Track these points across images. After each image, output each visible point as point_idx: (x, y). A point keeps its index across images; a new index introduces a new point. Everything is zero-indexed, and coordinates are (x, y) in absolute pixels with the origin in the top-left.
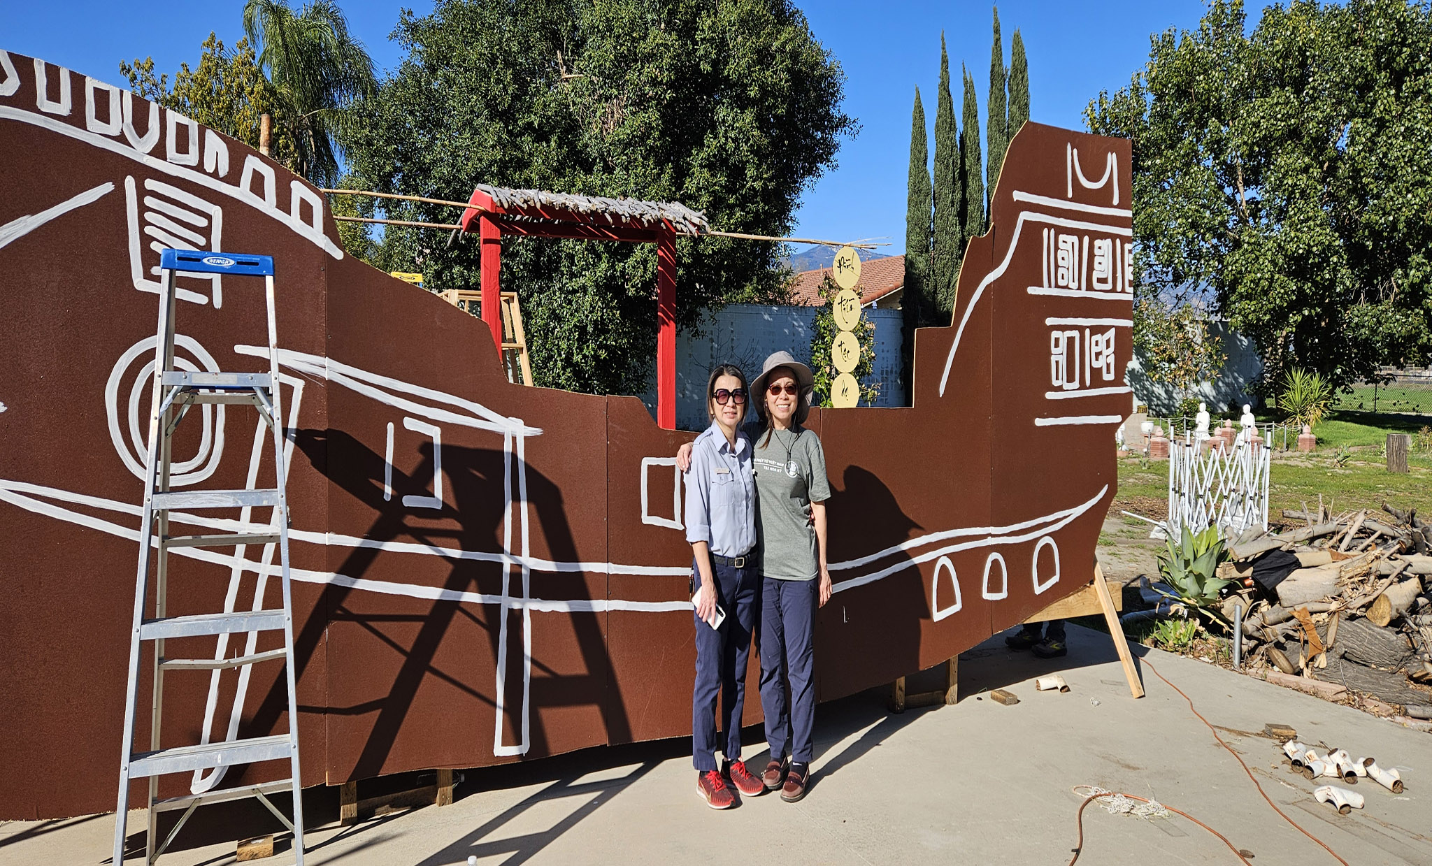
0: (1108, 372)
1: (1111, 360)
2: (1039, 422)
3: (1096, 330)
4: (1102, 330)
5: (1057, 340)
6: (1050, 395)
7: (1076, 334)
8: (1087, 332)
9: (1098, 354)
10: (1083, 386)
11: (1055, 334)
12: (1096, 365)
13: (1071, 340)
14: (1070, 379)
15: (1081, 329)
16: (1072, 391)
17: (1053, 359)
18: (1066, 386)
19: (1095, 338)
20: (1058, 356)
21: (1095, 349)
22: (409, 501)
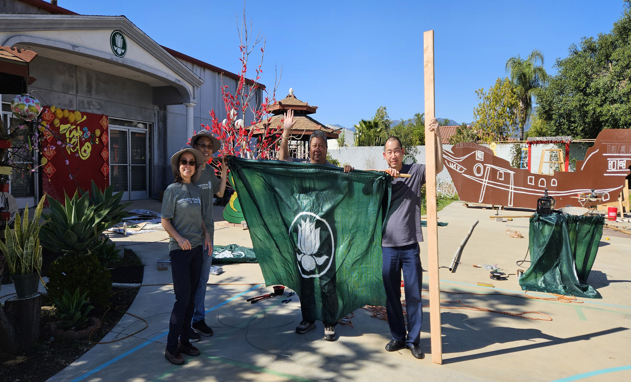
0: (624, 166)
1: (625, 165)
2: (605, 175)
3: (620, 160)
4: (623, 160)
5: (610, 162)
6: (608, 171)
7: (616, 161)
8: (618, 161)
9: (621, 165)
10: (617, 169)
11: (609, 161)
12: (620, 166)
13: (614, 163)
14: (614, 167)
15: (617, 161)
16: (614, 170)
17: (609, 165)
18: (612, 169)
19: (620, 162)
20: (610, 164)
21: (620, 163)
22: (500, 179)
